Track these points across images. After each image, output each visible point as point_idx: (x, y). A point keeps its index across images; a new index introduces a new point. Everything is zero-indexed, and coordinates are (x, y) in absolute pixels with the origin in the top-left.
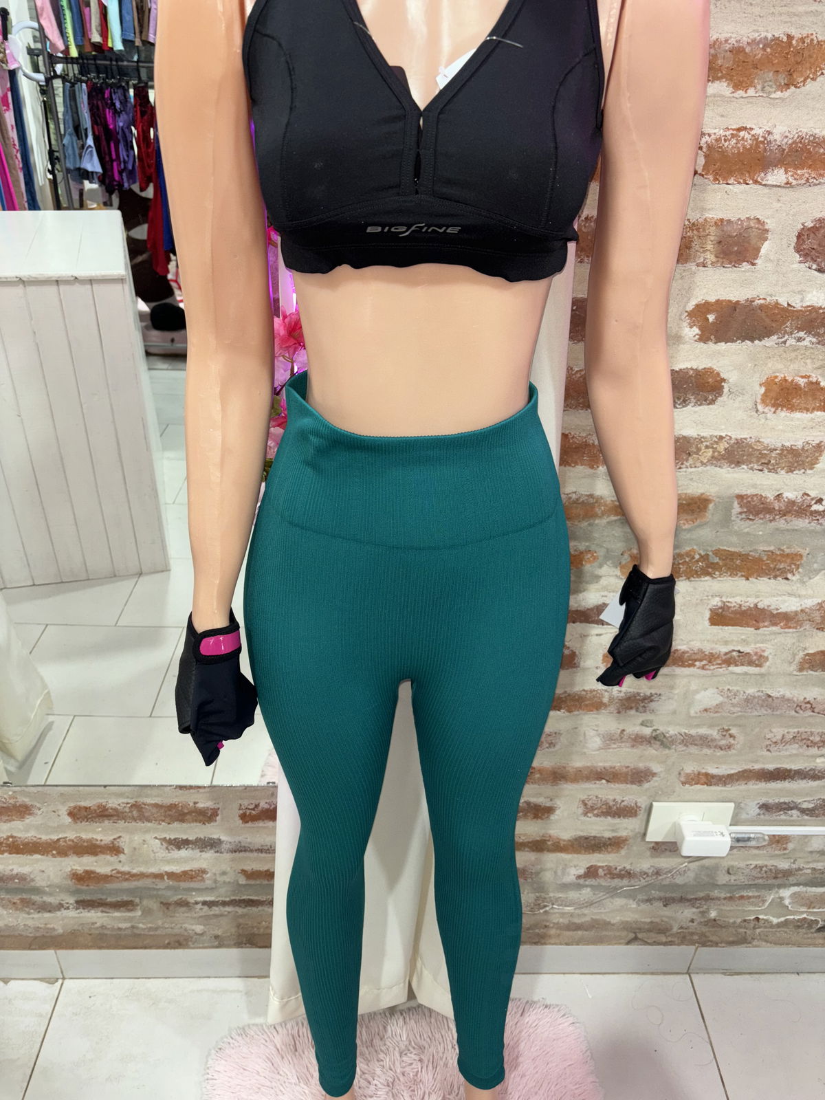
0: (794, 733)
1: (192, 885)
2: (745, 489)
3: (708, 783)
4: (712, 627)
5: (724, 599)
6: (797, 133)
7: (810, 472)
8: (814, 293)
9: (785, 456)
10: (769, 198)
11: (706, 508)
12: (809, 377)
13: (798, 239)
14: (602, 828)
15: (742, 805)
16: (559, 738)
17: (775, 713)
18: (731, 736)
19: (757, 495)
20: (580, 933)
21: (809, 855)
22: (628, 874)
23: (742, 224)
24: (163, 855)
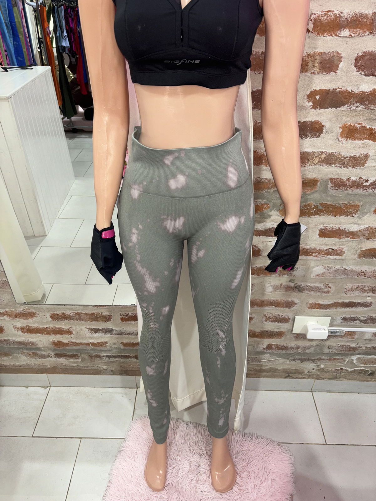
0: (357, 286)
1: (102, 348)
2: (333, 175)
3: (320, 308)
4: (320, 238)
5: (325, 226)
6: (354, 12)
7: (362, 168)
8: (363, 85)
9: (351, 161)
10: (342, 42)
11: (316, 184)
12: (361, 124)
13: (355, 61)
14: (273, 327)
15: (334, 318)
16: (254, 287)
17: (348, 277)
18: (329, 287)
19: (339, 178)
20: (265, 373)
21: (364, 341)
22: (285, 348)
23: (330, 54)
24: (89, 335)
